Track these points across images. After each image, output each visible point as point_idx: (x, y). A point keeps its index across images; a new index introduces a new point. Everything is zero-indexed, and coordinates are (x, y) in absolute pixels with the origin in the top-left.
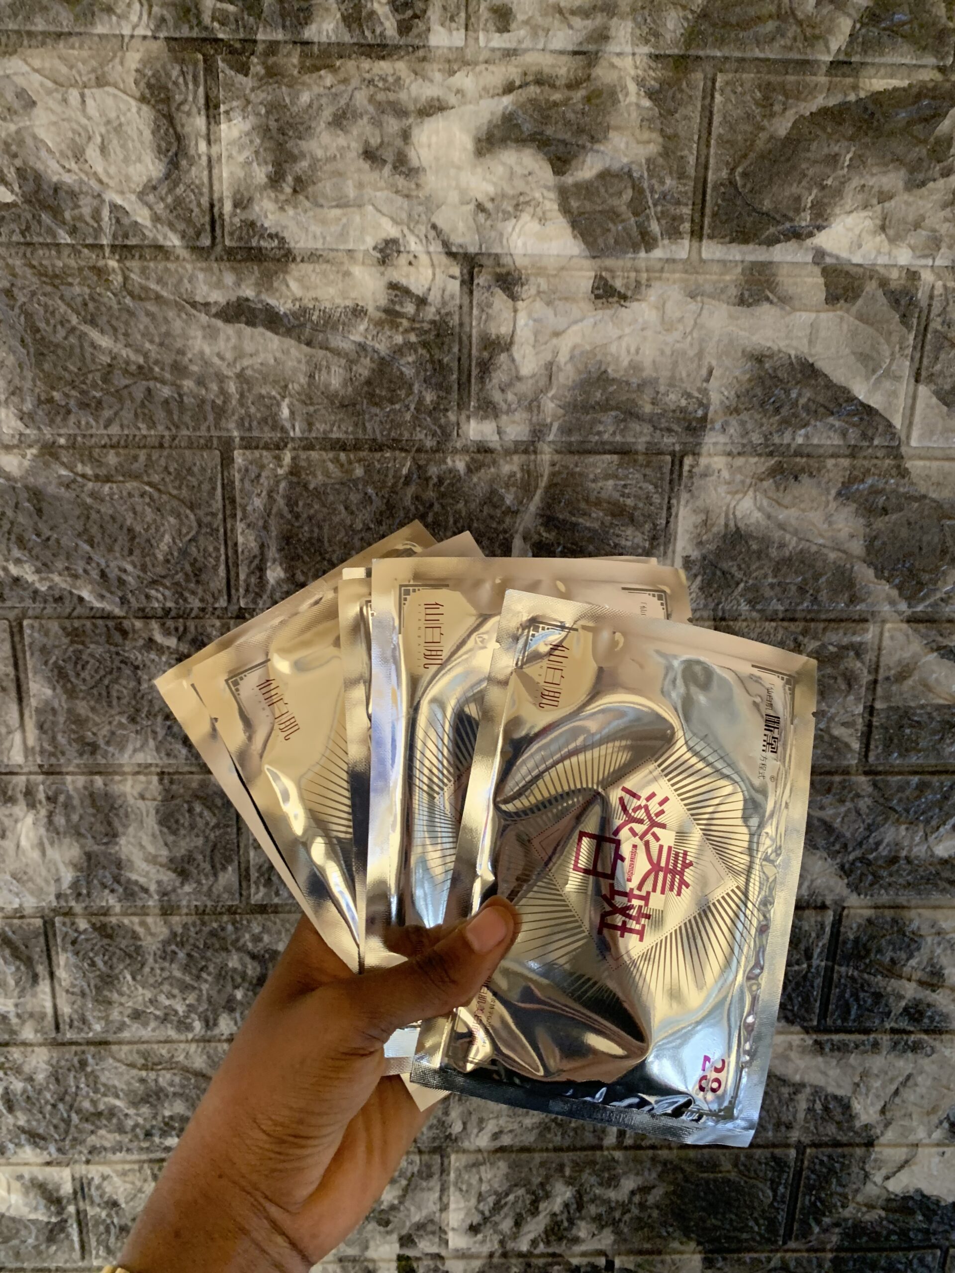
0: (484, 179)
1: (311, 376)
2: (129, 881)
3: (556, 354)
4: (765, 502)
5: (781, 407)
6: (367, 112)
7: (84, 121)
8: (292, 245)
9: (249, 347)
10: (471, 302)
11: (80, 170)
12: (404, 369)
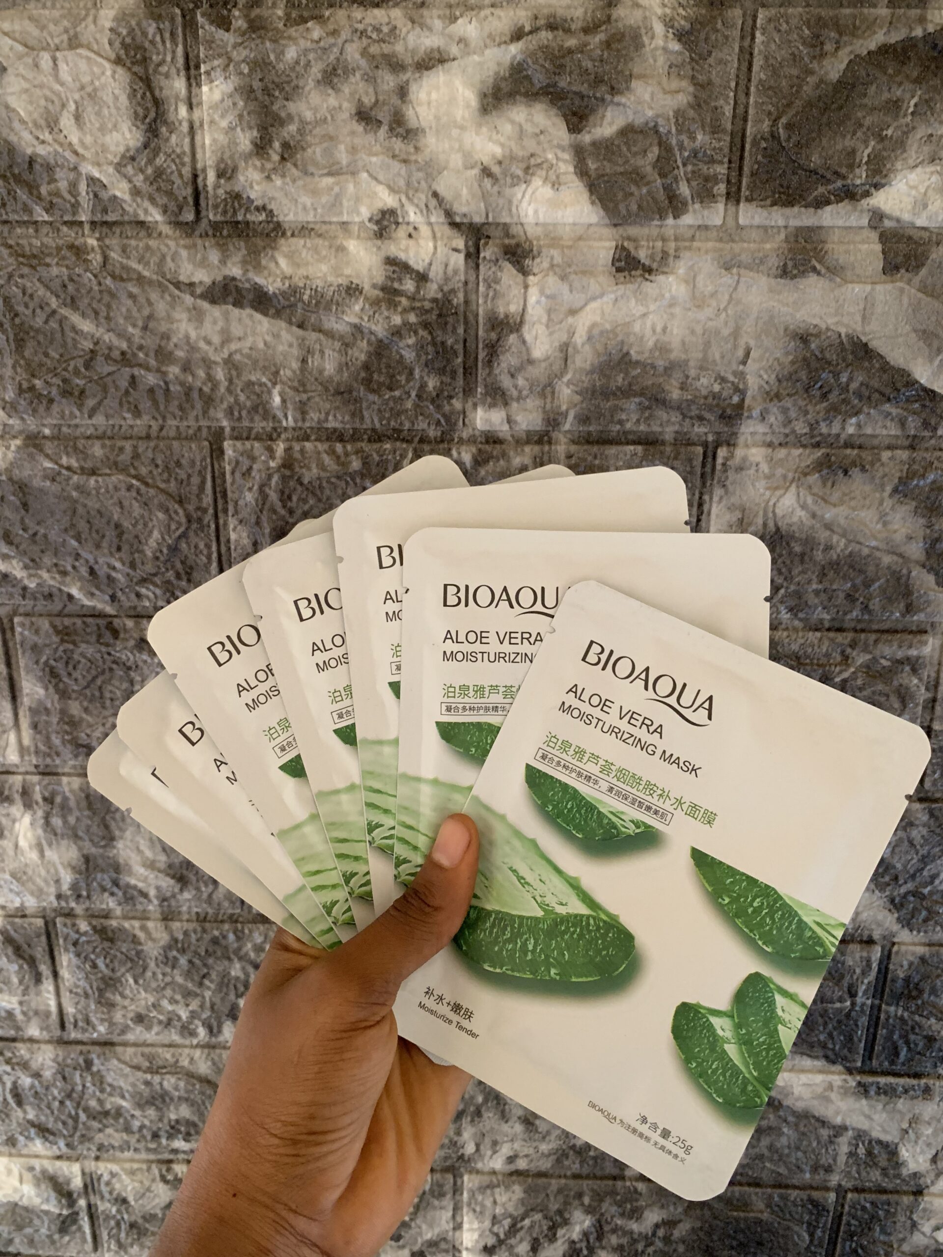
0: (490, 139)
1: (304, 361)
2: (128, 886)
3: (572, 334)
4: (809, 500)
5: (830, 391)
6: (359, 68)
7: (57, 87)
8: (281, 218)
9: (236, 330)
10: (477, 277)
11: (55, 140)
12: (403, 352)
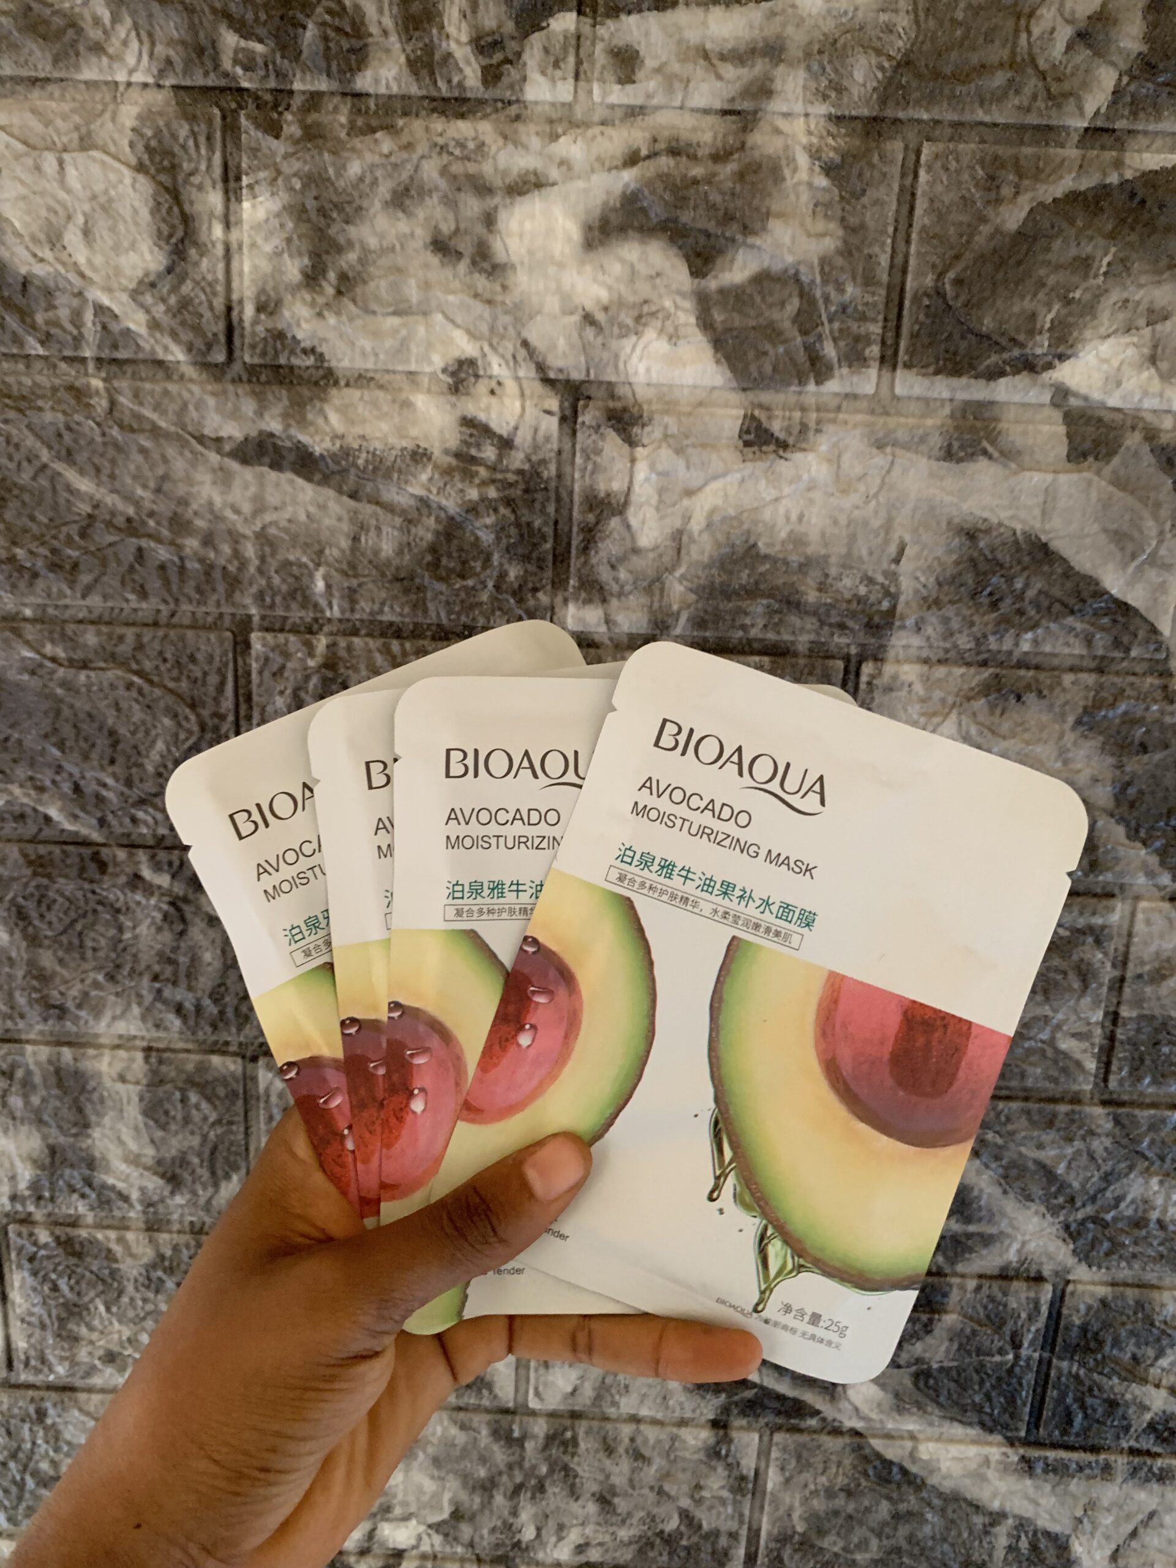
0: (595, 280)
1: (356, 539)
2: (104, 1186)
3: (687, 519)
4: (973, 730)
5: (1001, 599)
6: (437, 189)
7: (62, 195)
8: (333, 364)
9: (272, 498)
10: (573, 446)
11: (57, 259)
12: (480, 533)
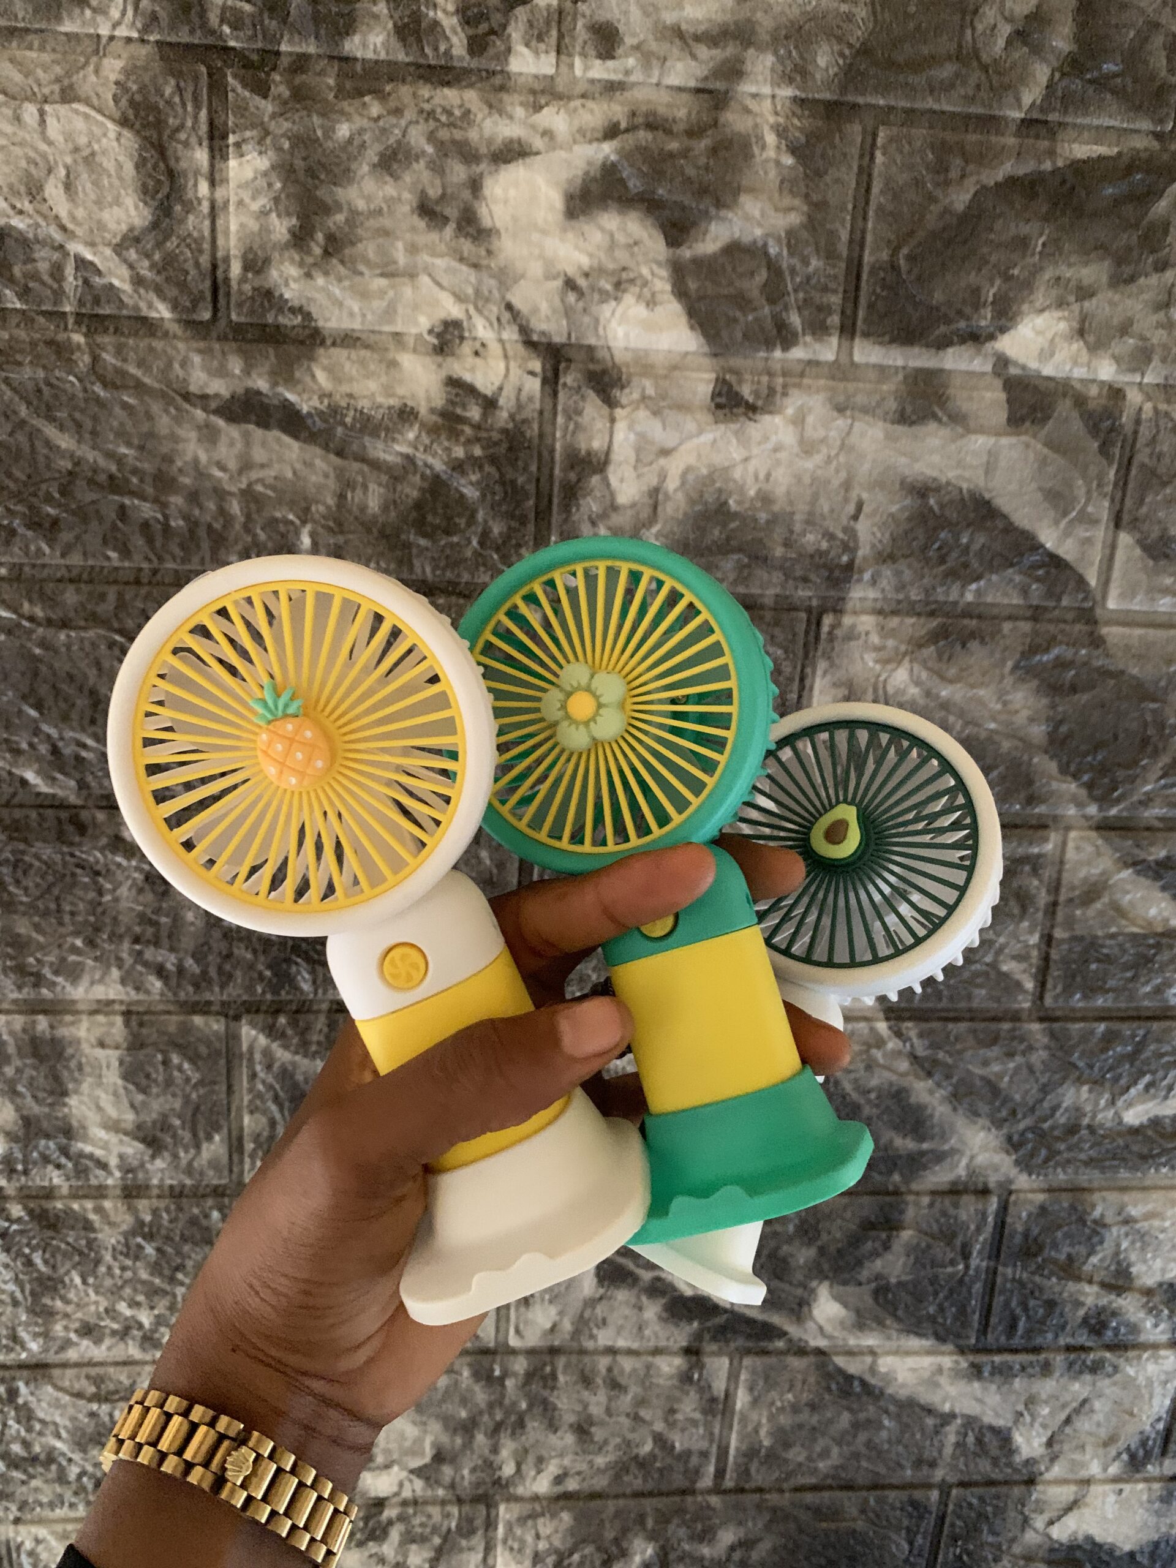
0: (577, 247)
1: (342, 497)
2: (81, 1155)
3: (663, 476)
4: (924, 675)
5: (948, 553)
6: (423, 152)
7: (44, 147)
8: (320, 324)
9: (259, 455)
10: (555, 406)
11: (37, 211)
12: (465, 491)
